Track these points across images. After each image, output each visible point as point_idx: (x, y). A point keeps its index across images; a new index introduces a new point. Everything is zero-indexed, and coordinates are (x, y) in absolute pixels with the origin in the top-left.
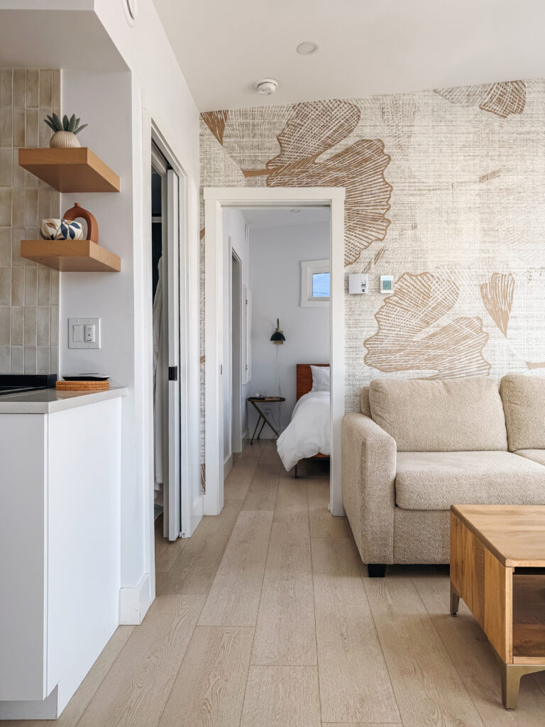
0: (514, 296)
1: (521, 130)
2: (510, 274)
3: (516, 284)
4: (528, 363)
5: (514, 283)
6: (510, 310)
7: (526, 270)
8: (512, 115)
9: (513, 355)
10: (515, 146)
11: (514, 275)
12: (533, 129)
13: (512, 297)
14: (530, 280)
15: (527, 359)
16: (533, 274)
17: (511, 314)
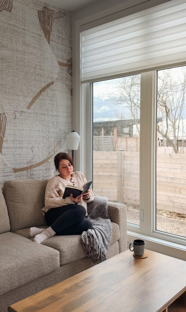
0: (6, 127)
1: (10, 22)
2: (4, 114)
3: (7, 120)
4: (14, 169)
5: (6, 119)
6: (4, 137)
7: (12, 112)
8: (5, 11)
9: (6, 165)
10: (7, 32)
11: (6, 114)
12: (17, 25)
13: (5, 128)
14: (15, 118)
15: (14, 166)
16: (17, 115)
17: (5, 139)
